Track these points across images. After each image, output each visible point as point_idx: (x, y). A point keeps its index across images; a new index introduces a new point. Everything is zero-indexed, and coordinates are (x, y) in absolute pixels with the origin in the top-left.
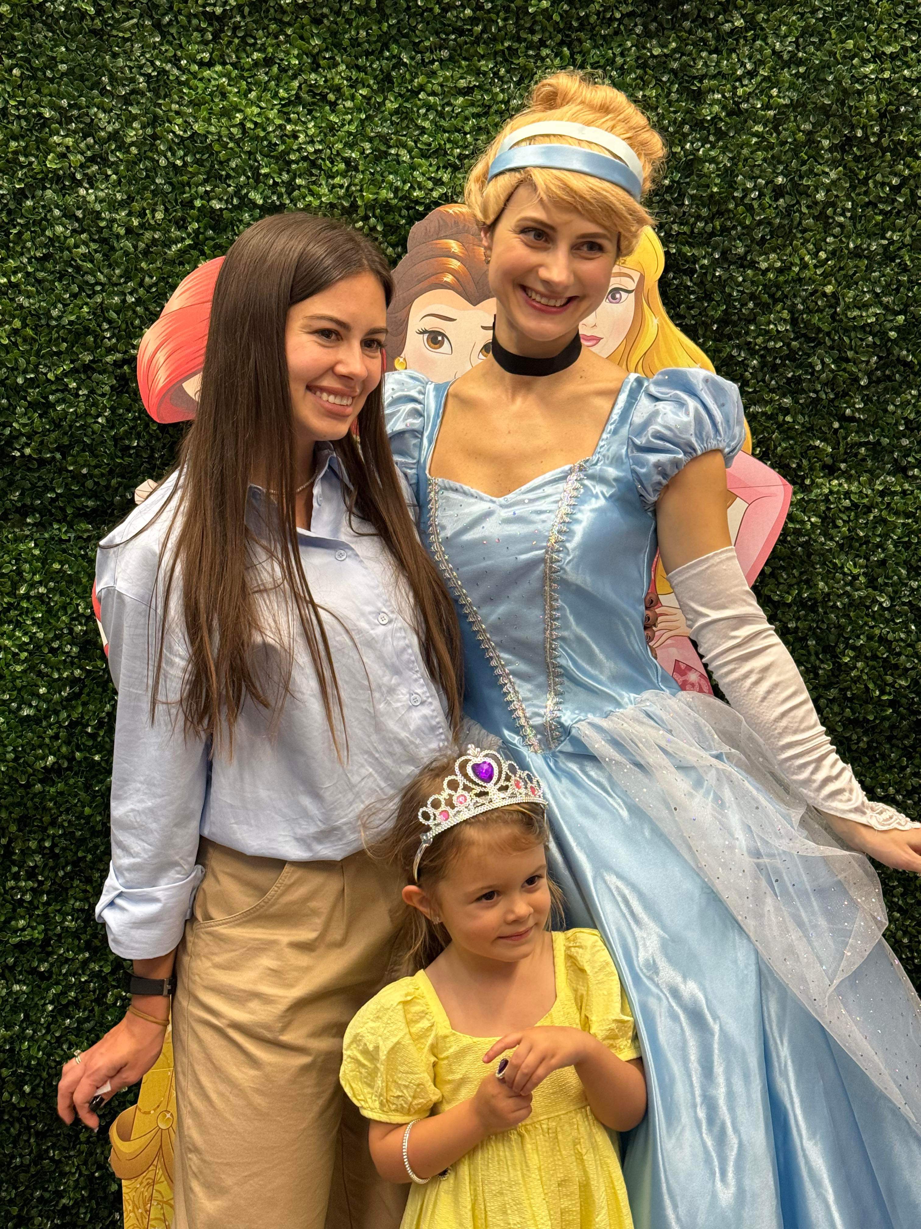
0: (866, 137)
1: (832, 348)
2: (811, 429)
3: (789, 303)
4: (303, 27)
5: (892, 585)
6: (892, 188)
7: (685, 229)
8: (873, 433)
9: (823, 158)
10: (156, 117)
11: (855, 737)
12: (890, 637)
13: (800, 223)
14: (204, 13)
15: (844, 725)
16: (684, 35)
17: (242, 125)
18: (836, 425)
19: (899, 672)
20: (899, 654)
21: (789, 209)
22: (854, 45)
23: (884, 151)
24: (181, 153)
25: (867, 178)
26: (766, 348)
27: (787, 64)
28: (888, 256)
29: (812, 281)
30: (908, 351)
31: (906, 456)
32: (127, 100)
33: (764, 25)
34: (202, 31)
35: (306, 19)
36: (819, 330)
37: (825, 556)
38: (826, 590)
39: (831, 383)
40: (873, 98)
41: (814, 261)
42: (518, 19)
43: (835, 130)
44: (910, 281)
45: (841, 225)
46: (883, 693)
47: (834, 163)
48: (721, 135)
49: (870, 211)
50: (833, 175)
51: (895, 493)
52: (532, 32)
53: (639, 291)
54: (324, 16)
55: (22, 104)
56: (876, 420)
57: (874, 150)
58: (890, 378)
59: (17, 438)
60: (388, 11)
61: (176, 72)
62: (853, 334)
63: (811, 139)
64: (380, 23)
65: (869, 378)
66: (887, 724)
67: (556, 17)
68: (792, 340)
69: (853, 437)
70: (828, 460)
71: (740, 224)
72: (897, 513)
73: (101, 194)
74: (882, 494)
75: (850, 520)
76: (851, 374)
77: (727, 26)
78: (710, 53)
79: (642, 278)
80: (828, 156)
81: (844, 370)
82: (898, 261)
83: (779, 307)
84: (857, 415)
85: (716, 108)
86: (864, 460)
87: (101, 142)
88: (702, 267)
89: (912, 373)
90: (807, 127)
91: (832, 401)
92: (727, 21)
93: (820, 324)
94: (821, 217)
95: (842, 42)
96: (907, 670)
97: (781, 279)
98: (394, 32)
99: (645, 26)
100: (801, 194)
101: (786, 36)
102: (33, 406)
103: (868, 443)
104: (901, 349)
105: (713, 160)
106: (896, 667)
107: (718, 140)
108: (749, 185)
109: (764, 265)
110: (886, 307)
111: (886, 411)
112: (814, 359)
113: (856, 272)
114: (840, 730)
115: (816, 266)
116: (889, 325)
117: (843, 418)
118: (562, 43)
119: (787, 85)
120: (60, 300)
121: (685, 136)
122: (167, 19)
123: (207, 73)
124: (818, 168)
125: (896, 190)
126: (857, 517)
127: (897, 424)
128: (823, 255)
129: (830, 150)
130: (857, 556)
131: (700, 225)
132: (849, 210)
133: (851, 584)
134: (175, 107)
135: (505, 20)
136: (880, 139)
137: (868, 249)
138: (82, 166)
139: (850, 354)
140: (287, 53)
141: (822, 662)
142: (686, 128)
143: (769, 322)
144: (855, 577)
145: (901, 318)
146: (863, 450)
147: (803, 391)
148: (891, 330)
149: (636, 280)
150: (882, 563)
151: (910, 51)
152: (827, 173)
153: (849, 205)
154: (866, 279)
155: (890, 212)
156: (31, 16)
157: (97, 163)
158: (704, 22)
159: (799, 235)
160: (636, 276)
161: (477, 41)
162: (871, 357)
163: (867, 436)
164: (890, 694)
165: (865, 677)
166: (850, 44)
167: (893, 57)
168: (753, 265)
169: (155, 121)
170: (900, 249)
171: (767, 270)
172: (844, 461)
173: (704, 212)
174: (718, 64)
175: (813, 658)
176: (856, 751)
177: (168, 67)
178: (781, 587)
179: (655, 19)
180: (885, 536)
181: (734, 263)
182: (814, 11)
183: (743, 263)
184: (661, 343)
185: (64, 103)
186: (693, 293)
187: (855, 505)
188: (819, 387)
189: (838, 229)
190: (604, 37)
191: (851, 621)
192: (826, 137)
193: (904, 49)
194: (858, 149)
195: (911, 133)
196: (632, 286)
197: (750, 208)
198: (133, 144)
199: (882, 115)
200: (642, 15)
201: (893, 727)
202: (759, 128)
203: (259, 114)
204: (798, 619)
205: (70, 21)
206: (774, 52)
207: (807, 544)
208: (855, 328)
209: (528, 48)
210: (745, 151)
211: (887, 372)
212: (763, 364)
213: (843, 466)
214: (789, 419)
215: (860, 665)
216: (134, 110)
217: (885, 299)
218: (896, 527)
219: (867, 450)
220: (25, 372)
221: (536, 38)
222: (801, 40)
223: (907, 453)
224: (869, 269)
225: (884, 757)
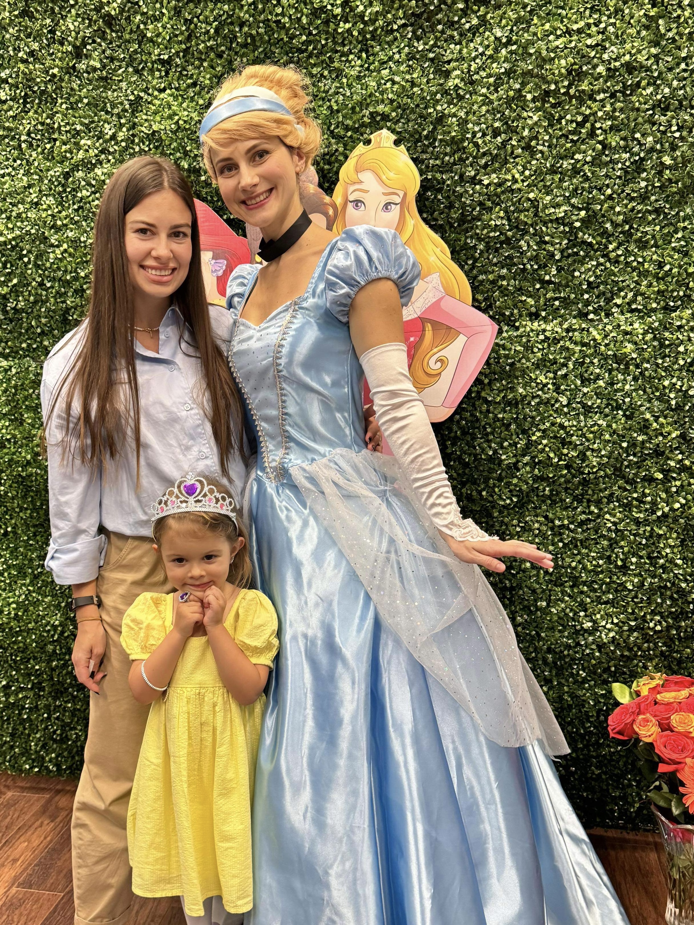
0: (557, 90)
1: (535, 235)
2: (520, 289)
3: (503, 205)
4: (212, 60)
5: (570, 390)
6: (578, 124)
7: (438, 162)
8: (565, 291)
9: (528, 107)
10: (135, 124)
11: (541, 487)
12: (566, 424)
13: (512, 153)
14: (159, 60)
15: (533, 480)
16: (439, 34)
17: (177, 123)
18: (538, 286)
19: (572, 446)
20: (572, 435)
21: (504, 143)
22: (550, 26)
23: (571, 97)
24: (147, 143)
25: (561, 118)
26: (489, 237)
27: (506, 45)
28: (576, 171)
29: (520, 190)
30: (589, 235)
31: (587, 306)
32: (119, 117)
33: (492, 21)
34: (159, 70)
35: (212, 55)
36: (526, 223)
37: (524, 372)
38: (524, 393)
39: (535, 258)
40: (563, 62)
41: (522, 177)
42: (334, 38)
43: (538, 86)
44: (590, 187)
45: (542, 152)
46: (560, 459)
47: (538, 109)
48: (461, 98)
49: (562, 141)
50: (535, 118)
51: (575, 330)
52: (344, 45)
53: (402, 203)
54: (223, 52)
55: (68, 124)
56: (568, 282)
57: (563, 98)
58: (577, 254)
59: (70, 309)
60: (258, 44)
61: (146, 97)
62: (550, 225)
63: (519, 95)
64: (254, 52)
65: (562, 254)
66: (563, 480)
67: (355, 33)
68: (508, 230)
69: (549, 295)
70: (533, 310)
71: (471, 155)
72: (576, 343)
73: (105, 171)
74: (568, 331)
75: (544, 349)
76: (548, 251)
77: (467, 26)
78: (456, 44)
79: (405, 195)
80: (531, 105)
81: (544, 249)
82: (582, 174)
83: (497, 209)
84: (553, 279)
85: (457, 81)
86: (558, 309)
87: (106, 141)
88: (448, 186)
89: (593, 250)
90: (518, 86)
91: (537, 270)
92: (468, 22)
93: (526, 220)
94: (527, 148)
95: (543, 25)
96: (576, 445)
97: (499, 190)
98: (262, 56)
99: (414, 32)
100: (512, 132)
101: (505, 26)
102: (76, 291)
103: (561, 298)
104: (584, 234)
105: (454, 115)
106: (570, 443)
107: (459, 101)
108: (477, 129)
109: (486, 182)
110: (573, 206)
111: (573, 276)
112: (522, 243)
113: (552, 183)
114: (531, 482)
115: (523, 181)
116: (574, 218)
117: (543, 282)
118: (361, 51)
119: (503, 59)
120: (86, 232)
121: (438, 101)
122: (141, 66)
123: (162, 96)
124: (525, 114)
125: (581, 125)
126: (549, 346)
127: (581, 284)
128: (527, 173)
129: (534, 100)
130: (548, 372)
131: (447, 158)
132: (546, 141)
133: (542, 390)
134: (144, 117)
135: (326, 39)
136: (568, 90)
137: (561, 167)
138: (96, 156)
139: (547, 238)
140: (204, 77)
141: (521, 439)
142: (439, 96)
143: (491, 219)
144: (545, 385)
145: (583, 213)
146: (557, 303)
147: (515, 265)
148: (577, 221)
149: (401, 196)
150: (565, 376)
151: (593, 26)
152: (532, 117)
153: (547, 138)
154: (559, 187)
155: (578, 140)
156: (70, 73)
157: (105, 154)
158: (451, 24)
159: (512, 160)
160: (401, 194)
161: (310, 56)
162: (562, 240)
163: (560, 293)
164: (565, 460)
165: (547, 449)
166: (547, 26)
167: (579, 31)
168: (480, 182)
169: (134, 126)
170: (584, 165)
171: (489, 184)
172: (545, 310)
173: (448, 150)
174: (460, 52)
175: (514, 437)
176: (542, 496)
177: (142, 94)
178: (494, 392)
179: (421, 27)
180: (568, 359)
181: (468, 182)
182: (525, 6)
183: (474, 181)
184: (416, 235)
185: (87, 121)
186: (443, 203)
187: (547, 338)
188: (525, 261)
189: (540, 155)
190: (388, 43)
191: (539, 414)
192: (530, 92)
193: (588, 25)
194: (554, 98)
195: (591, 84)
196: (398, 200)
197: (476, 145)
198: (122, 141)
199: (569, 73)
200: (412, 25)
201: (567, 482)
202: (484, 91)
203: (188, 116)
204: (505, 412)
205: (89, 73)
206: (496, 38)
207: (512, 365)
208: (551, 221)
209: (341, 56)
210: (475, 107)
211: (575, 250)
212: (488, 248)
213: (543, 314)
214: (505, 283)
215: (545, 442)
216: (123, 121)
217: (573, 201)
218: (575, 353)
219: (560, 302)
220: (71, 272)
221: (346, 49)
222: (515, 28)
223: (587, 303)
224: (561, 180)
225: (562, 501)
